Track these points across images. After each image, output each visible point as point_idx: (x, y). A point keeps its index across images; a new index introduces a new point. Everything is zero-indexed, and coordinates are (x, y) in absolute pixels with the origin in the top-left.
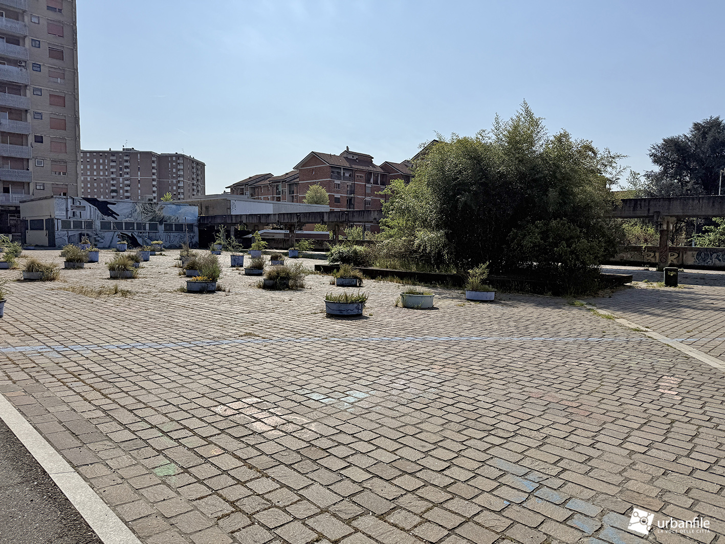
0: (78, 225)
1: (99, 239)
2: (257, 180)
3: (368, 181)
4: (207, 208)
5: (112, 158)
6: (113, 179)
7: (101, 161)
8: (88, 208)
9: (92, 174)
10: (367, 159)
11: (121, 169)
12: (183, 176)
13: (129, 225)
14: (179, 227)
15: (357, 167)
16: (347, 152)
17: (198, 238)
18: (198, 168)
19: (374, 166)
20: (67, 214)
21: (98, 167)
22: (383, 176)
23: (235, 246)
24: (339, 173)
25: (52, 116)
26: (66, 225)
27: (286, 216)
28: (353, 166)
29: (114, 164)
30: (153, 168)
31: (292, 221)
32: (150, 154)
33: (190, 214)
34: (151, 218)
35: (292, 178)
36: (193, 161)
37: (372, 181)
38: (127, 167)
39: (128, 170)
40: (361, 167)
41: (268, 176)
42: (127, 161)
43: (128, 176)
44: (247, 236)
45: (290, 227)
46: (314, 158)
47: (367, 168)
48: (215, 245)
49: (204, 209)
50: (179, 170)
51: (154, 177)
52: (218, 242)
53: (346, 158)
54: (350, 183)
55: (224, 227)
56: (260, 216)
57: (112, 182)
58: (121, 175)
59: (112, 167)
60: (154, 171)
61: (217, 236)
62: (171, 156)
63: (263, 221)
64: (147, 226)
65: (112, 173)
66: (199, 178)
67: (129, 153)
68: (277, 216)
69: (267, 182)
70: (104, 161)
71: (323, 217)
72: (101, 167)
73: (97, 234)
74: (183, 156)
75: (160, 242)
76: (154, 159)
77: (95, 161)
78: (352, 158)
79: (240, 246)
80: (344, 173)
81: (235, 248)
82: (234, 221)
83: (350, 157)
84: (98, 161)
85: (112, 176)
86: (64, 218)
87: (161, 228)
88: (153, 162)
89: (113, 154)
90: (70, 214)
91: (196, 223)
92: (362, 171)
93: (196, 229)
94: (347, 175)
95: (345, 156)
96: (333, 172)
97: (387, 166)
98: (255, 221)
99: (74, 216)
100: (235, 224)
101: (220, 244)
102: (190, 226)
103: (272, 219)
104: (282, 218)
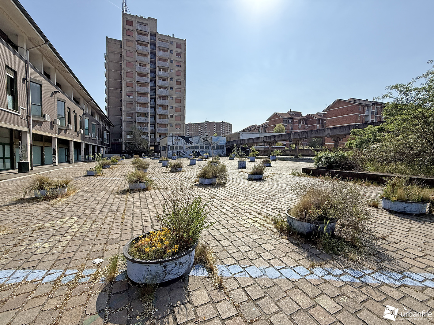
0: (177, 147)
1: (185, 153)
2: (251, 128)
3: (300, 123)
4: (230, 138)
5: (202, 125)
6: (201, 133)
7: (198, 126)
8: (181, 140)
9: (195, 131)
10: (299, 114)
11: (204, 129)
12: (224, 130)
13: (197, 147)
14: (218, 147)
15: (294, 117)
16: (290, 111)
17: (225, 152)
18: (230, 126)
19: (302, 116)
20: (172, 143)
21: (197, 129)
22: (306, 120)
23: (241, 155)
24: (286, 121)
25: (176, 107)
26: (172, 148)
27: (268, 138)
28: (293, 117)
29: (202, 127)
30: (215, 127)
31: (271, 140)
32: (214, 122)
33: (223, 141)
34: (206, 143)
35: (265, 125)
36: (228, 124)
37: (301, 123)
38: (206, 128)
39: (206, 129)
40: (297, 117)
41: (256, 125)
42: (206, 126)
43: (206, 131)
44: (247, 150)
45: (270, 144)
46: (275, 115)
47: (299, 117)
48: (232, 155)
49: (229, 138)
50: (223, 128)
51: (215, 131)
52: (233, 153)
53: (290, 114)
54: (291, 125)
55: (236, 145)
56: (253, 139)
57: (201, 134)
58: (204, 131)
59: (202, 128)
60: (215, 128)
61: (233, 150)
62: (221, 123)
63: (255, 141)
64: (205, 147)
65: (201, 130)
66: (230, 130)
67: (207, 123)
68: (263, 138)
69: (255, 128)
70: (199, 126)
71: (290, 136)
72: (198, 129)
73: (184, 152)
74: (225, 122)
75: (208, 154)
76: (215, 124)
77: (196, 127)
78: (292, 114)
79: (244, 155)
80: (289, 120)
81: (241, 156)
82: (241, 143)
83: (291, 113)
84: (197, 126)
85: (201, 131)
86: (171, 145)
87: (210, 148)
88: (215, 125)
89: (202, 123)
90: (174, 143)
91: (225, 145)
92: (297, 119)
93: (225, 148)
94: (290, 121)
95: (289, 113)
96: (284, 120)
97: (309, 116)
98: (251, 141)
99: (175, 144)
100: (242, 144)
101: (234, 154)
102: (222, 147)
103: (260, 140)
104: (266, 139)
